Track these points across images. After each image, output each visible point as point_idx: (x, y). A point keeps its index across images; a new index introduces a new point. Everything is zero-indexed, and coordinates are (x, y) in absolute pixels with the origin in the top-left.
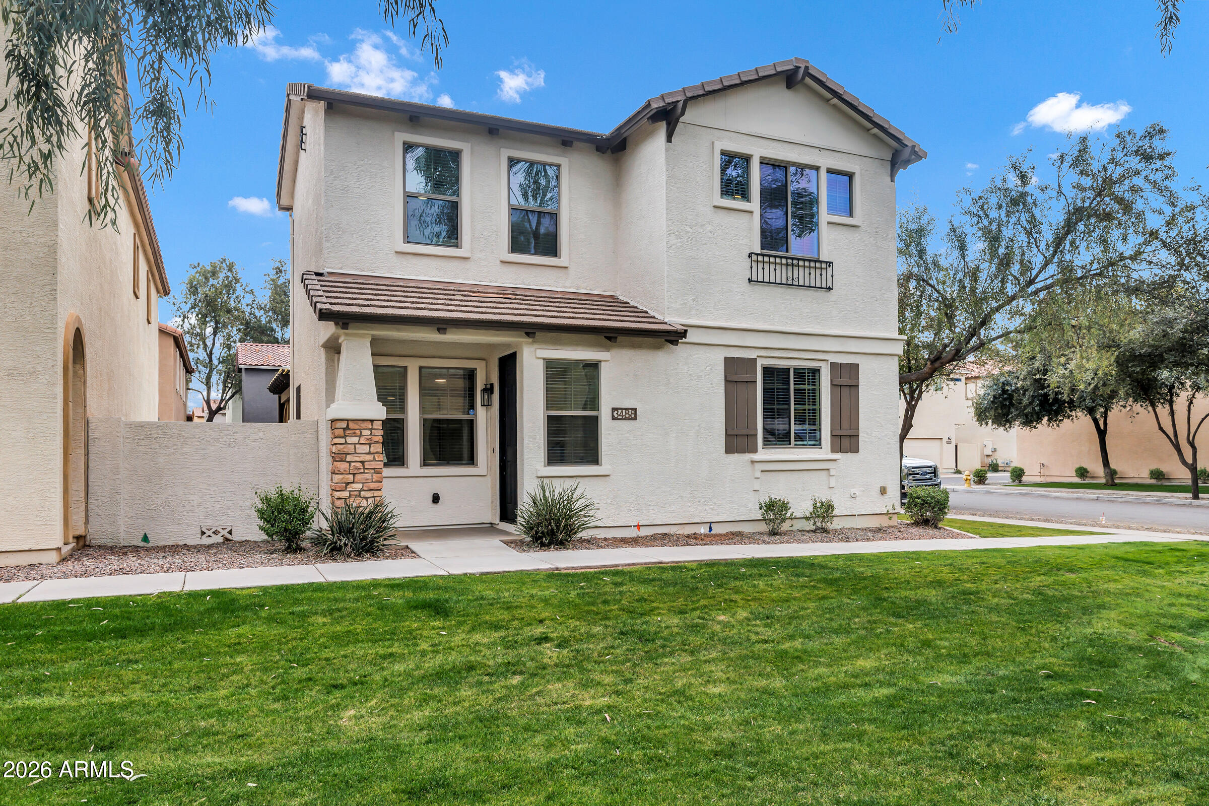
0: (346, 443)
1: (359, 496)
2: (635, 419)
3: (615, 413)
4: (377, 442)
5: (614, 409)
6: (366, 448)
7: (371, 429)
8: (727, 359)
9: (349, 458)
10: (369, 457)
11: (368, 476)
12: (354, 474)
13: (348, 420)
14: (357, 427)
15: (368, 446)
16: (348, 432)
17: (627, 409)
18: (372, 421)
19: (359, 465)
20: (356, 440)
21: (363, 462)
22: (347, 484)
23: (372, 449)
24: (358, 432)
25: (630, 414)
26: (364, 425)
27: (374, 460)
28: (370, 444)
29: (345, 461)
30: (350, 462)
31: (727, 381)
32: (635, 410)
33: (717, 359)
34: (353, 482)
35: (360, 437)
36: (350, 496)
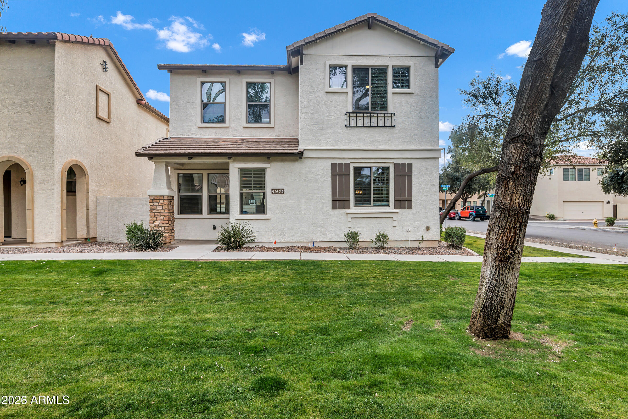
0: (153, 205)
1: (159, 226)
2: (283, 193)
3: (273, 191)
4: (165, 205)
5: (272, 190)
6: (161, 207)
7: (163, 200)
8: (333, 165)
9: (154, 211)
10: (163, 211)
11: (162, 218)
12: (156, 217)
13: (154, 196)
14: (158, 199)
16: (154, 201)
17: (279, 189)
18: (164, 196)
19: (158, 214)
20: (157, 204)
21: (160, 213)
22: (154, 221)
23: (163, 208)
24: (158, 201)
25: (281, 192)
26: (160, 198)
27: (164, 212)
28: (163, 206)
30: (155, 213)
31: (332, 175)
32: (283, 190)
33: (327, 165)
35: (159, 203)
36: (155, 226)
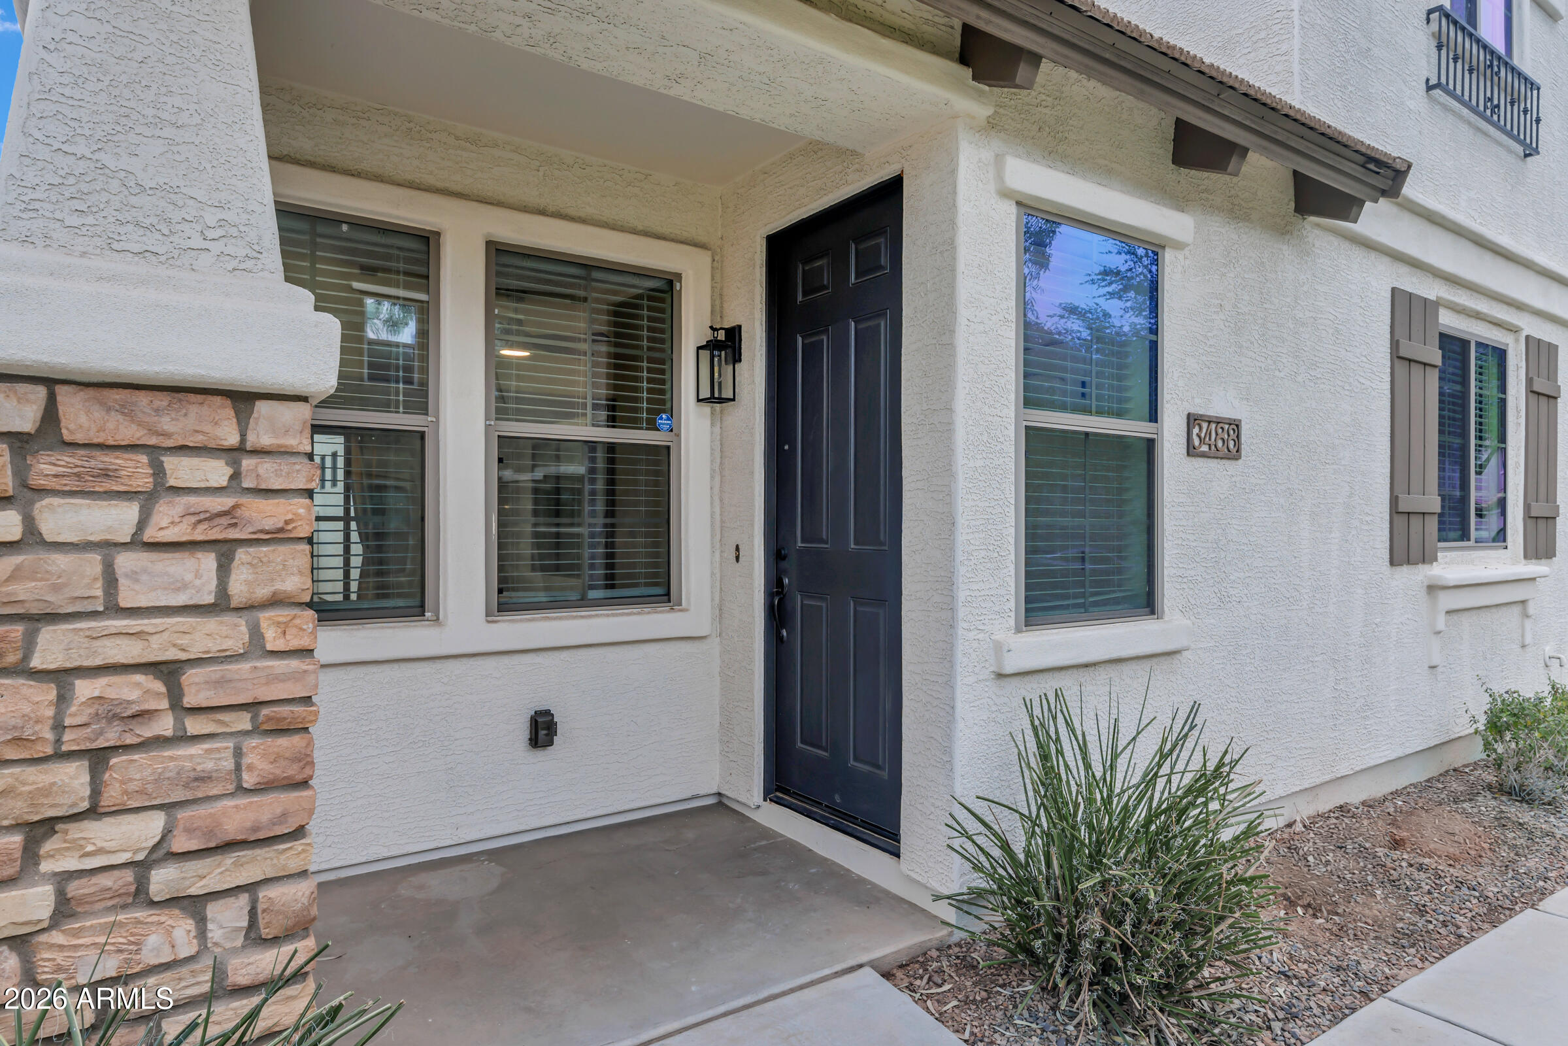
0: (32, 538)
1: (140, 895)
2: (1236, 455)
3: (1194, 435)
5: (1191, 421)
6: (192, 576)
7: (235, 453)
8: (1396, 295)
10: (214, 634)
12: (98, 758)
13: (50, 382)
14: (129, 433)
15: (208, 562)
17: (1219, 421)
18: (239, 397)
23: (240, 585)
25: (1227, 441)
27: (257, 647)
28: (225, 550)
29: (23, 670)
30: (62, 677)
32: (1237, 425)
33: (1380, 291)
34: (94, 812)
35: (148, 500)
36: (64, 910)
